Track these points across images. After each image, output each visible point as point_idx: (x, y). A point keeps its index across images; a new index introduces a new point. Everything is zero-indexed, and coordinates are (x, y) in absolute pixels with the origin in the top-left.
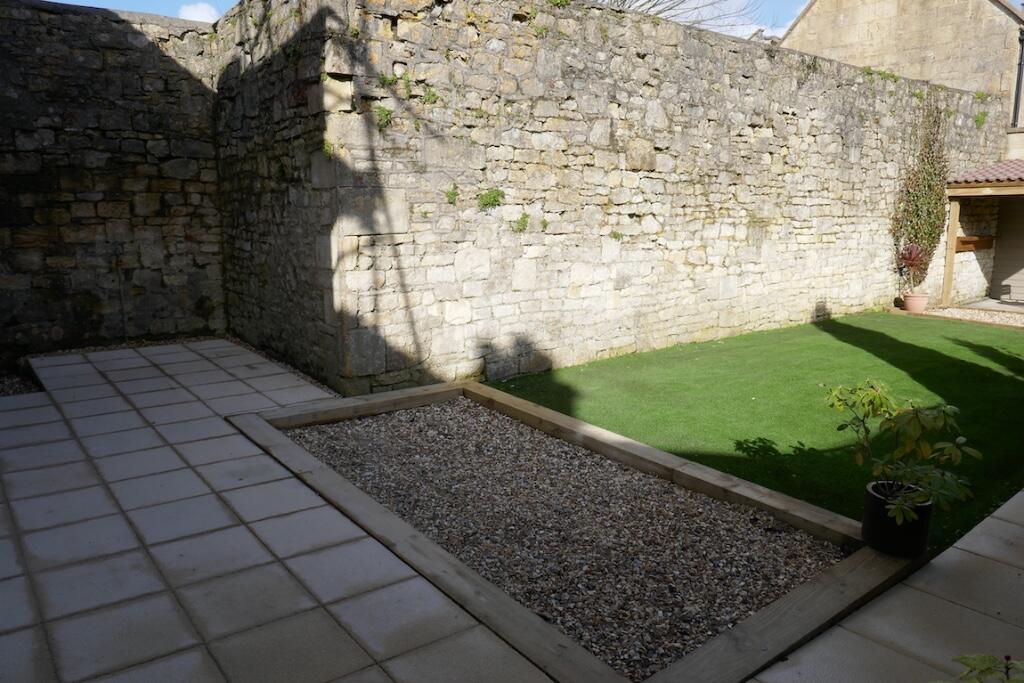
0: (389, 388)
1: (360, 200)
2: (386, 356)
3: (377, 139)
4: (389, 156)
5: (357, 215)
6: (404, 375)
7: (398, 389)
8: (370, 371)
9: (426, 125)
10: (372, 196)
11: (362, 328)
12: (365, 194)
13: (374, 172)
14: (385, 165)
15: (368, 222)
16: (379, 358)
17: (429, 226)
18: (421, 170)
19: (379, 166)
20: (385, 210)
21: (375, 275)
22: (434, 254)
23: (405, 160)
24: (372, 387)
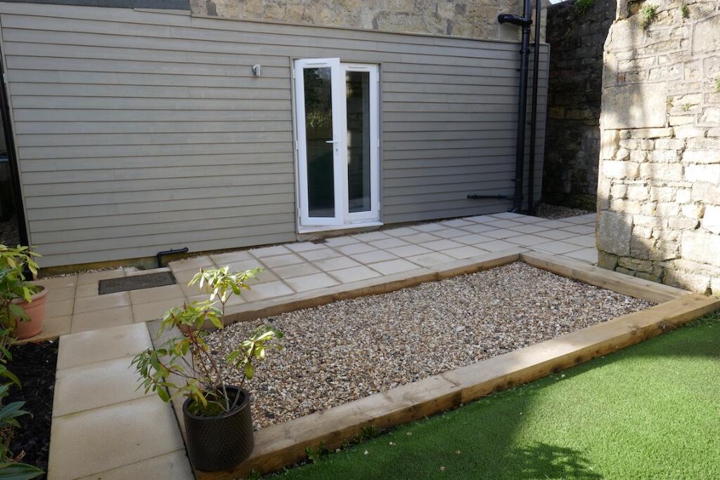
0: (633, 273)
1: (620, 98)
2: (630, 242)
3: (641, 38)
4: (652, 51)
5: (616, 111)
6: (643, 266)
7: (639, 277)
8: (614, 251)
9: (698, 9)
10: (631, 92)
11: (612, 211)
12: (624, 92)
13: (635, 71)
14: (645, 62)
15: (625, 117)
16: (623, 242)
17: (691, 119)
18: (686, 60)
19: (640, 64)
20: (642, 106)
21: (627, 166)
22: (695, 150)
23: (668, 53)
24: (617, 265)
